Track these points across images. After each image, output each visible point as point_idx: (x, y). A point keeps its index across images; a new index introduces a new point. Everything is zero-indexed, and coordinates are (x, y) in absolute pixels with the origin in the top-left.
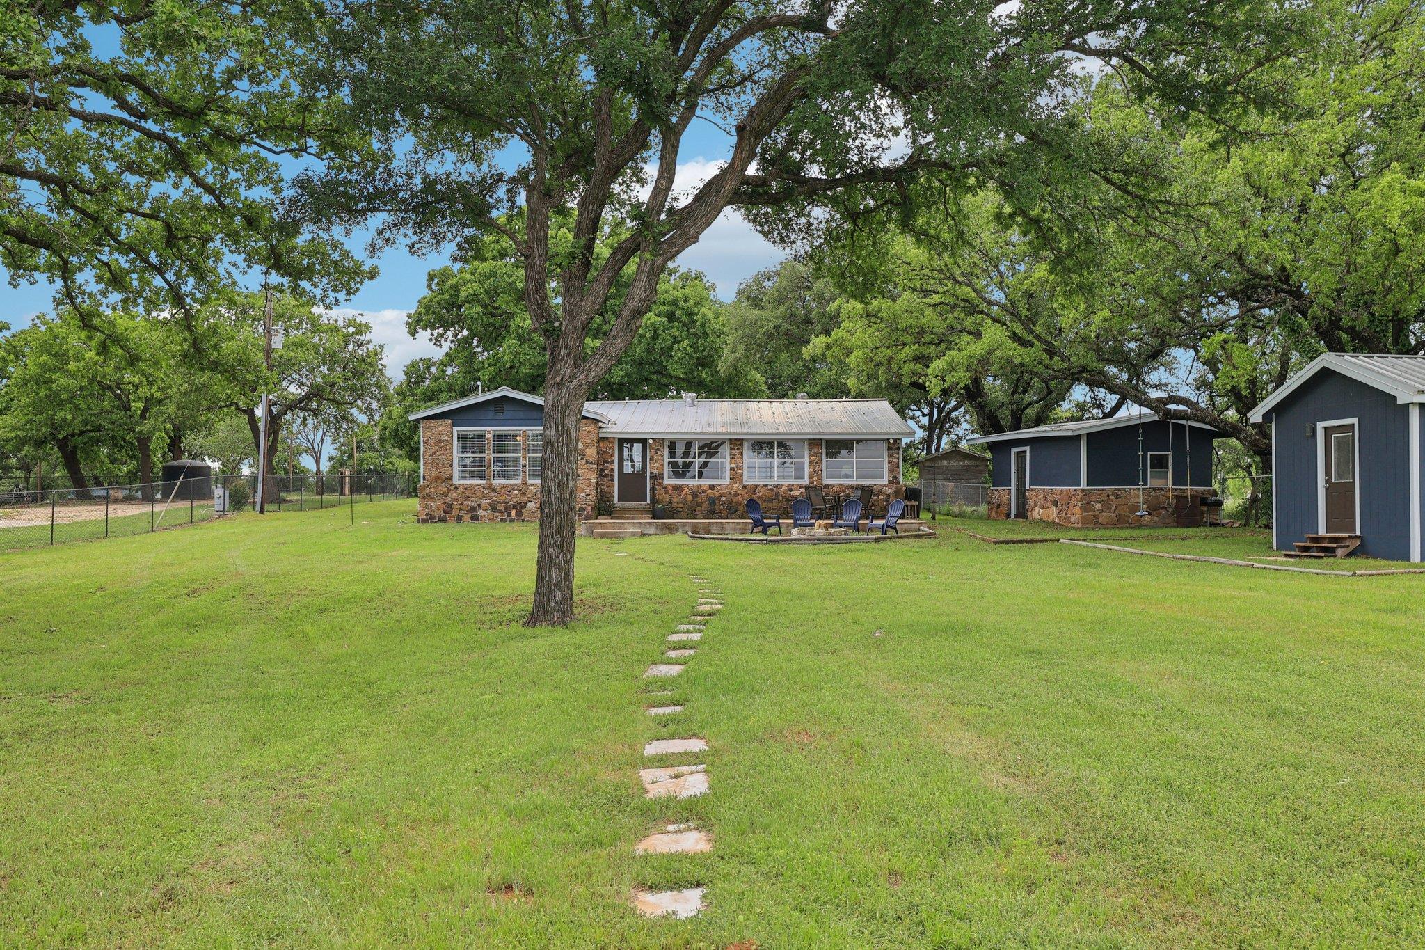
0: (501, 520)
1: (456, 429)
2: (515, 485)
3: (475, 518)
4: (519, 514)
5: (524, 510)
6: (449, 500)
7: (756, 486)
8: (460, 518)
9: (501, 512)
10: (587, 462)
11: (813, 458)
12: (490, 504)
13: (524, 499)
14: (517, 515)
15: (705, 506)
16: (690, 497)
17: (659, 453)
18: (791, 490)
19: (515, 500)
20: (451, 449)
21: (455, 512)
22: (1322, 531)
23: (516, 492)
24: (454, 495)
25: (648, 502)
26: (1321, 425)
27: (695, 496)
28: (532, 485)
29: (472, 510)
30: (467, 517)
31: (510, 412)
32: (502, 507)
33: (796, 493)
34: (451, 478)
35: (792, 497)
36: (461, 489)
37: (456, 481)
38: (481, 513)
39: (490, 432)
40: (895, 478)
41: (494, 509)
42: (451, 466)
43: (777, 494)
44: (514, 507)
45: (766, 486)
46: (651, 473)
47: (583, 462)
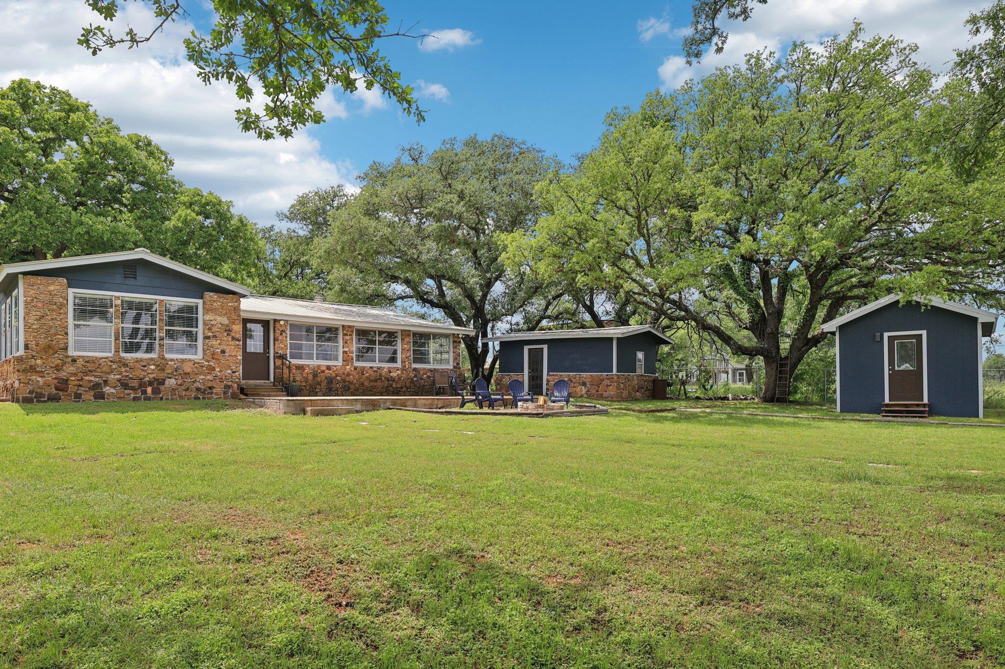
0: (135, 399)
1: (71, 291)
2: (152, 359)
3: (100, 396)
4: (156, 391)
5: (162, 388)
6: (63, 375)
7: (364, 367)
8: (78, 396)
9: (133, 389)
10: (233, 339)
11: (405, 346)
12: (119, 380)
13: (161, 375)
14: (153, 392)
15: (324, 384)
16: (311, 377)
17: (284, 334)
18: (390, 372)
19: (152, 376)
20: (66, 313)
21: (72, 388)
22: (887, 401)
23: (153, 367)
24: (72, 369)
25: (272, 380)
26: (886, 335)
27: (315, 375)
28: (172, 360)
29: (96, 386)
30: (89, 396)
31: (142, 278)
32: (135, 384)
33: (394, 374)
34: (66, 349)
35: (391, 377)
36: (80, 362)
37: (71, 352)
38: (107, 390)
39: (118, 298)
40: (458, 364)
41: (125, 386)
42: (66, 334)
43: (380, 375)
44: (150, 383)
45: (371, 368)
46: (275, 353)
47: (230, 338)
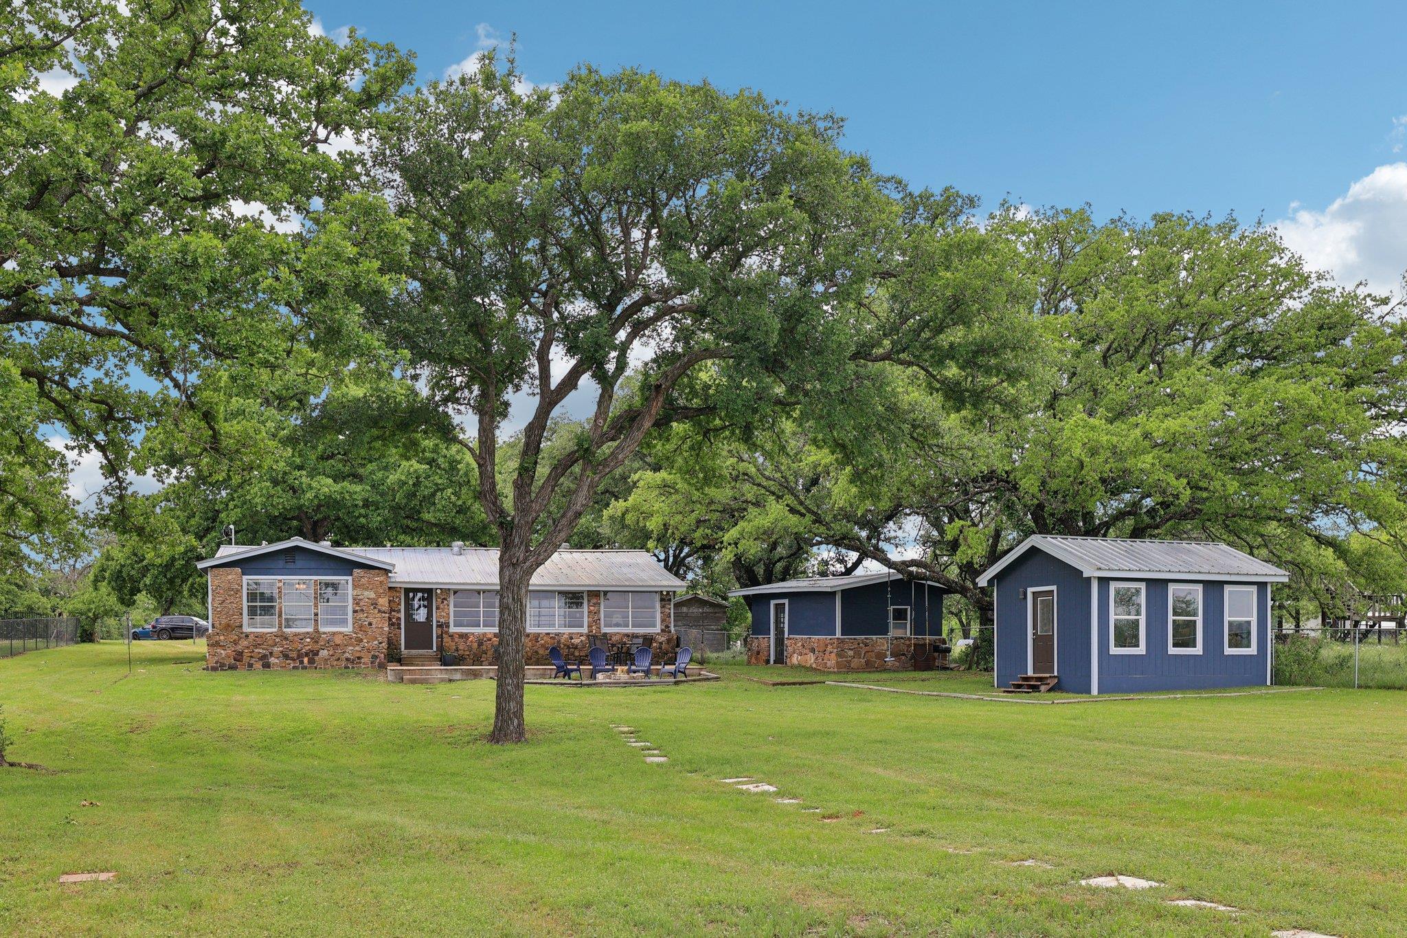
0: (294, 668)
1: (245, 578)
2: (308, 633)
3: (267, 666)
4: (311, 661)
5: (316, 658)
6: (239, 648)
7: (539, 634)
8: (250, 666)
9: (293, 659)
10: (380, 611)
11: (592, 608)
12: (282, 652)
13: (316, 647)
14: (309, 662)
15: (490, 653)
16: (475, 645)
17: (445, 602)
18: (571, 638)
19: (307, 648)
20: (241, 597)
21: (246, 659)
22: (1030, 673)
23: (308, 640)
24: (246, 643)
25: (435, 649)
26: (1030, 590)
27: (480, 644)
28: (325, 633)
29: (264, 657)
30: (258, 665)
31: (300, 563)
32: (294, 655)
33: (576, 641)
34: (241, 626)
35: (573, 644)
36: (251, 637)
37: (246, 629)
38: (273, 660)
39: (280, 581)
40: (667, 627)
41: (286, 657)
42: (241, 614)
43: (559, 642)
44: (307, 654)
45: (548, 634)
46: (438, 622)
47: (376, 611)
